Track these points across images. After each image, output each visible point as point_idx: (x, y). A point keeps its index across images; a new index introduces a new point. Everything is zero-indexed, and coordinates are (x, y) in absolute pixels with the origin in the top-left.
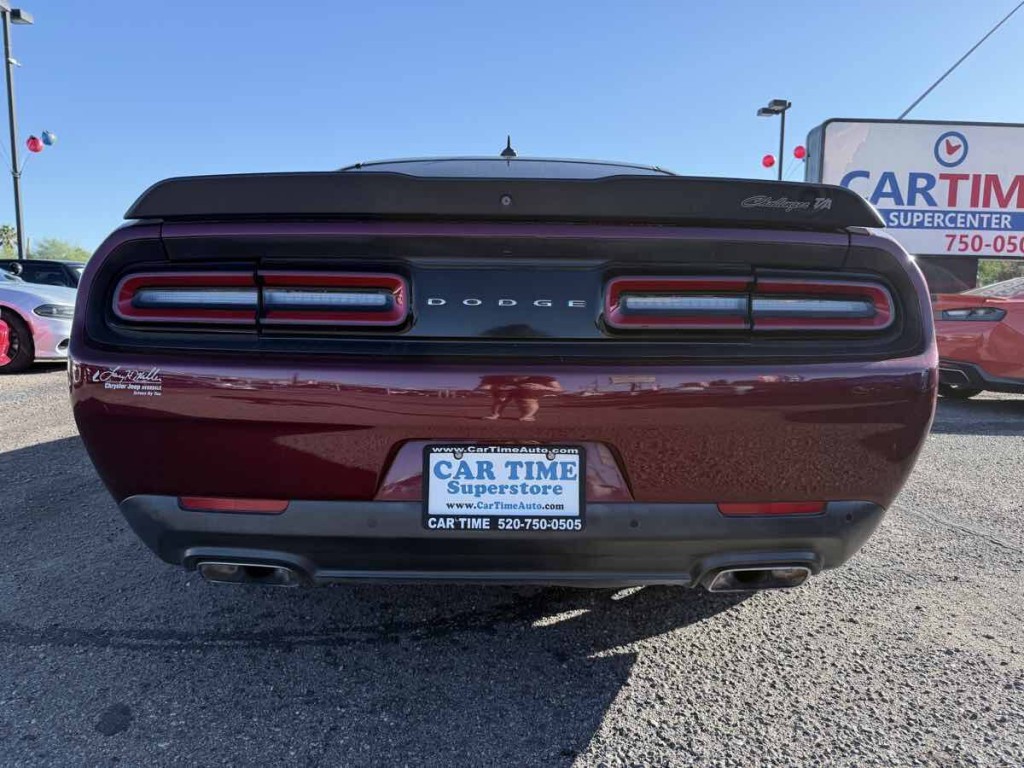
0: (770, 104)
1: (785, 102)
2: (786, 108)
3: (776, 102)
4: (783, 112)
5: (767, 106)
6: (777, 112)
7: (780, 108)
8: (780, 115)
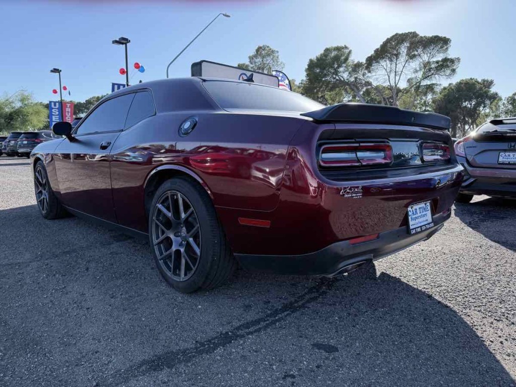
0: (119, 39)
1: (127, 39)
2: (128, 42)
3: (123, 39)
4: (126, 44)
5: (118, 40)
6: (123, 44)
7: (125, 42)
8: (124, 45)
